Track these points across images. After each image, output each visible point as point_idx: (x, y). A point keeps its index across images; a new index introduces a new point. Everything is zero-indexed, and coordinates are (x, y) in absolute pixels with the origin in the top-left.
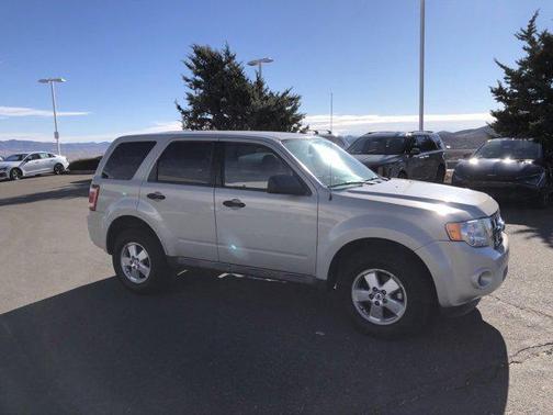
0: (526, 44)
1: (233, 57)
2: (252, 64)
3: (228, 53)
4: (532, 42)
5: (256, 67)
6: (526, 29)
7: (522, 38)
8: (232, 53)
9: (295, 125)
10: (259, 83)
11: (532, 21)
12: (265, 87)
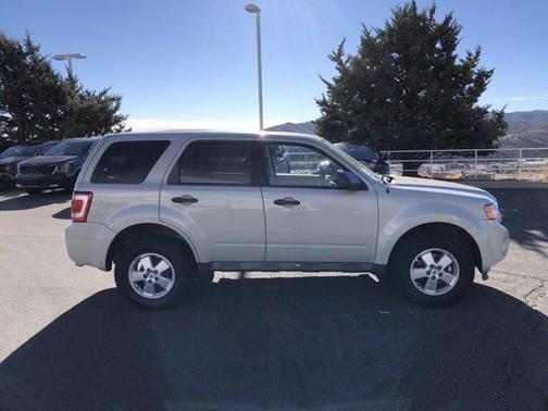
0: (335, 64)
1: (37, 49)
2: (59, 58)
3: (29, 44)
4: (340, 63)
5: (66, 62)
6: (337, 52)
7: (334, 59)
8: (35, 44)
9: (117, 127)
10: (72, 80)
11: (341, 46)
12: (78, 84)
